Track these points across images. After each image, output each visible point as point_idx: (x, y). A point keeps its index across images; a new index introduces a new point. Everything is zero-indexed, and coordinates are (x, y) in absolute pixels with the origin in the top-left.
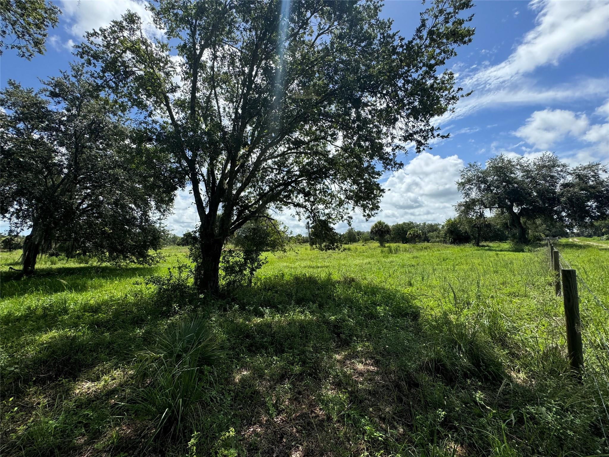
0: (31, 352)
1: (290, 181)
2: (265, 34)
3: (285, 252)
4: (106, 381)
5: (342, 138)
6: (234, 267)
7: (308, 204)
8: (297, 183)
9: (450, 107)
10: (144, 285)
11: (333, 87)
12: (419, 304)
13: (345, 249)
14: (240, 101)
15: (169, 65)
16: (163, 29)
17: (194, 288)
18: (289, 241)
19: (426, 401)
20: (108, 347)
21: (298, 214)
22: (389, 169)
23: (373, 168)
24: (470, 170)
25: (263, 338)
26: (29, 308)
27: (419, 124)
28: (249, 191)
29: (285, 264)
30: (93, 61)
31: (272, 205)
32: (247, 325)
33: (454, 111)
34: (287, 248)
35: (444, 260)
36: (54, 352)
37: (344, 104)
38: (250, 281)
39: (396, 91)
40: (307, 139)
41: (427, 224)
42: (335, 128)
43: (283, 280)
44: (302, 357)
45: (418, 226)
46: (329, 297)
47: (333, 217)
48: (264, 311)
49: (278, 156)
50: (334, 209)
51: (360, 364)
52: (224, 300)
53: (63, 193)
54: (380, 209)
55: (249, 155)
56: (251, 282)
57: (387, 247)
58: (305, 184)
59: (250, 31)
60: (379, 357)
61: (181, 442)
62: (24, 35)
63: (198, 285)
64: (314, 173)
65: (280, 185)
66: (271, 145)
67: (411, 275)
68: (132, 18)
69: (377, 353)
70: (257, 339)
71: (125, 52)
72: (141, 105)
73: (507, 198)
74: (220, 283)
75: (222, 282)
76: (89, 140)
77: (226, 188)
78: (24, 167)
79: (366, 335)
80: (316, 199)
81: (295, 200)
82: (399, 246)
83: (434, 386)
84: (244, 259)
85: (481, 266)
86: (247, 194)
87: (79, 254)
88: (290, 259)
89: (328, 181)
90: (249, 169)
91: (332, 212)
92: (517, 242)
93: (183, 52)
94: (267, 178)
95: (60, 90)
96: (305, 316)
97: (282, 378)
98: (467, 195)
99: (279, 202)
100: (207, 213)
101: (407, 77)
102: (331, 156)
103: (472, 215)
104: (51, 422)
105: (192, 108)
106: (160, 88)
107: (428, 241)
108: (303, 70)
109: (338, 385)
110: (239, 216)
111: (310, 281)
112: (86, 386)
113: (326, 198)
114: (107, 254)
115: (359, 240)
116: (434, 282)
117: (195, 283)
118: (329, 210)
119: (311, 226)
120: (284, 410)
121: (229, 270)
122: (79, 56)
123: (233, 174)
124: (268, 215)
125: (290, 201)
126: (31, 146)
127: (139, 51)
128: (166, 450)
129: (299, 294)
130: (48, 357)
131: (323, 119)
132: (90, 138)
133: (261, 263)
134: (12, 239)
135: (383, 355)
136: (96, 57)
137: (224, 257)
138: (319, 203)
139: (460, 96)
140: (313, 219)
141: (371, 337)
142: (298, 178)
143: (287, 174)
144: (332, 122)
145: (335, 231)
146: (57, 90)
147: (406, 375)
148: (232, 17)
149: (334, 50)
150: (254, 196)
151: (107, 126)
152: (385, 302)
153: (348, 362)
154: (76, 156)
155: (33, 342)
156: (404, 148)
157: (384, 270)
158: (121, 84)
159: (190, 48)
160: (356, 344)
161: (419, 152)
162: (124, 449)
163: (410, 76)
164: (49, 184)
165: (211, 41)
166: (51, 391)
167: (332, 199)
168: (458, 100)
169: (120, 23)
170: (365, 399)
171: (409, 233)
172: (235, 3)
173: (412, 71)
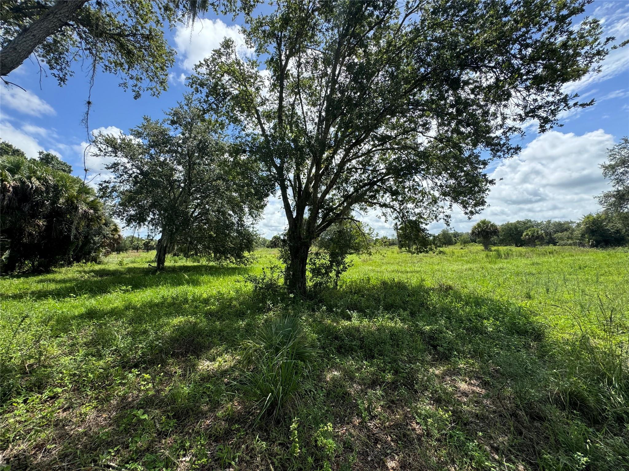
0: (168, 331)
1: (375, 180)
2: (347, 30)
3: (371, 255)
4: (220, 362)
5: (436, 126)
6: (320, 269)
7: (396, 205)
8: (383, 181)
9: (594, 65)
10: (243, 284)
11: (425, 71)
12: (542, 321)
13: (441, 252)
14: (324, 104)
15: (259, 79)
16: (253, 47)
17: (285, 288)
18: (375, 244)
19: (557, 441)
20: (219, 334)
21: (384, 214)
22: (500, 157)
23: (477, 157)
25: (351, 341)
26: (163, 297)
27: (544, 95)
28: (333, 193)
29: (371, 267)
30: (200, 88)
31: (356, 206)
32: (335, 327)
33: (599, 71)
34: (373, 250)
35: (580, 268)
36: (182, 333)
37: (438, 88)
39: (509, 60)
40: (393, 133)
41: (552, 222)
42: (427, 117)
43: (369, 284)
44: (394, 365)
45: (538, 225)
46: (422, 305)
47: (425, 217)
48: (352, 314)
49: (363, 154)
50: (426, 208)
51: (464, 383)
52: (312, 300)
53: (181, 205)
54: (487, 204)
55: (333, 157)
56: (337, 285)
57: (495, 251)
58: (392, 183)
59: (332, 30)
60: (488, 378)
61: (282, 426)
62: (153, 78)
63: (288, 285)
64: (402, 169)
65: (365, 185)
66: (355, 145)
67: (531, 285)
68: (227, 44)
69: (484, 373)
70: (346, 342)
71: (223, 76)
72: (236, 121)
74: (307, 284)
75: (309, 284)
76: (198, 158)
77: (312, 192)
78: (156, 185)
79: (470, 351)
80: (405, 197)
81: (381, 200)
82: (510, 250)
83: (568, 424)
84: (330, 261)
86: (331, 196)
87: (193, 255)
88: (375, 262)
89: (419, 177)
90: (333, 172)
91: (424, 211)
93: (271, 65)
94: (352, 178)
95: (178, 118)
96: (396, 323)
97: (374, 384)
98: (620, 181)
99: (363, 203)
100: (294, 217)
101: (525, 40)
102: (422, 149)
104: (185, 388)
105: (280, 118)
106: (252, 103)
107: (555, 244)
108: (389, 59)
109: (438, 401)
110: (324, 218)
111: (399, 287)
112: (206, 364)
113: (416, 196)
114: (213, 255)
115: (456, 243)
116: (566, 296)
117: (286, 283)
118: (420, 209)
119: (399, 227)
120: (377, 416)
121: (316, 272)
122: (190, 87)
123: (318, 177)
124: (352, 216)
125: (375, 201)
126: (160, 167)
127: (234, 72)
128: (270, 430)
129: (389, 300)
130: (179, 336)
131: (412, 109)
132: (199, 156)
133: (346, 265)
134: (149, 242)
135: (493, 376)
136: (202, 85)
137: (311, 259)
138: (408, 201)
139: (610, 49)
140: (402, 219)
141: (477, 354)
142: (384, 177)
143: (372, 173)
144: (423, 110)
145: (427, 232)
146: (175, 118)
147: (526, 404)
148: (314, 20)
149: (426, 28)
150: (338, 199)
151: (210, 143)
152: (495, 316)
153: (448, 379)
154: (189, 172)
155: (168, 324)
156: (520, 129)
157: (491, 278)
158: (221, 105)
159: (277, 60)
160: (457, 359)
161: (543, 131)
162: (237, 422)
163: (529, 38)
164: (172, 197)
165: (295, 49)
166: (183, 364)
167: (423, 197)
168: (607, 54)
169: (219, 51)
170: (472, 423)
171: (525, 233)
172: (318, 5)
173: (532, 31)
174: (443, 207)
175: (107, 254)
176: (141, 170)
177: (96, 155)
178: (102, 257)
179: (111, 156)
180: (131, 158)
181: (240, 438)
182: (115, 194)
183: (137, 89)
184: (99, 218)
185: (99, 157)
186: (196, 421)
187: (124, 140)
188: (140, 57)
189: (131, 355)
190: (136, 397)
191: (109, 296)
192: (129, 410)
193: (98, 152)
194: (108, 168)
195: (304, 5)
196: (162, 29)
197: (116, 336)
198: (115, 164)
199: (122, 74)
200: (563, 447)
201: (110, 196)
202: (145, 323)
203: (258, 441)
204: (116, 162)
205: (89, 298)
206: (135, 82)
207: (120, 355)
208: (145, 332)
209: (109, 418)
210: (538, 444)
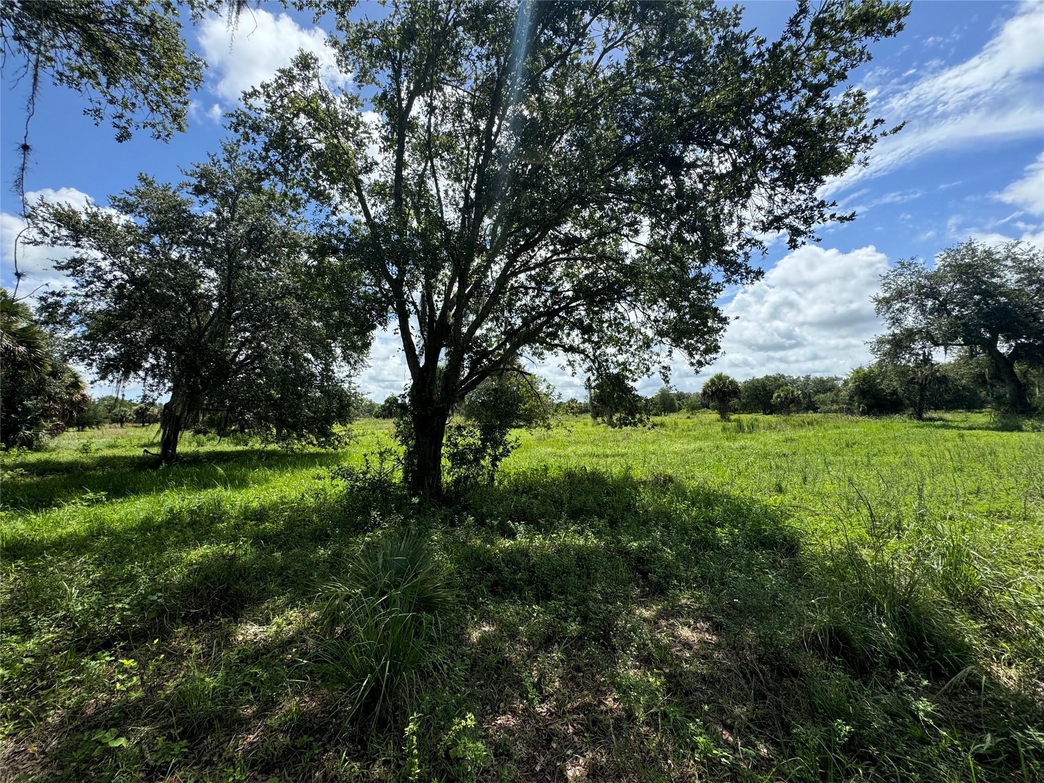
0: (177, 575)
1: (557, 307)
2: (512, 62)
3: (549, 429)
4: (279, 626)
5: (649, 228)
6: (465, 453)
7: (588, 347)
8: (569, 310)
9: (859, 156)
10: (328, 481)
11: (632, 140)
12: (797, 525)
13: (654, 425)
14: (473, 178)
15: (362, 129)
16: (351, 72)
17: (403, 488)
18: (556, 411)
19: (811, 704)
20: (281, 575)
21: (571, 363)
22: (736, 282)
23: (706, 279)
24: (901, 275)
25: (515, 573)
26: (171, 510)
27: (794, 197)
28: (488, 327)
29: (549, 450)
30: (252, 135)
31: (526, 349)
32: (488, 551)
33: (866, 164)
34: (552, 422)
35: (847, 445)
36: (207, 578)
37: (652, 168)
38: (493, 479)
39: (749, 137)
40: (585, 234)
41: (812, 377)
42: (636, 212)
43: (546, 477)
44: (582, 608)
45: (794, 382)
46: (628, 507)
47: (632, 368)
48: (516, 528)
49: (537, 265)
50: (633, 355)
51: (686, 628)
52: (450, 508)
53: (212, 339)
54: (721, 351)
55: (488, 267)
57: (735, 420)
58: (583, 313)
59: (488, 59)
60: (720, 618)
61: (389, 730)
62: (158, 107)
63: (409, 483)
64: (599, 292)
65: (540, 315)
66: (525, 248)
67: (782, 472)
68: (305, 62)
69: (716, 611)
70: (505, 575)
71: (297, 116)
72: (321, 197)
73: (984, 326)
74: (443, 479)
75: (447, 478)
76: (247, 256)
77: (452, 324)
78: (162, 302)
79: (696, 577)
80: (603, 337)
81: (565, 340)
82: (756, 420)
83: (828, 678)
84: (481, 439)
85: (926, 459)
86: (485, 332)
87: (235, 431)
88: (558, 441)
89: (624, 305)
90: (488, 291)
91: (631, 360)
92: (1007, 412)
93: (382, 106)
94: (518, 304)
95: (208, 182)
96: (586, 540)
97: (547, 642)
98: (896, 321)
99: (538, 344)
100: (421, 365)
101: (771, 110)
102: (628, 262)
103: (907, 360)
104: (207, 679)
105: (397, 196)
106: (348, 167)
107: (815, 410)
108: (578, 115)
109: (646, 661)
110: (472, 368)
111: (593, 480)
112: (251, 632)
113: (621, 336)
114: (275, 431)
115: (680, 409)
116: (829, 487)
117: (405, 479)
118: (625, 356)
119: (593, 384)
120: (552, 695)
121: (458, 458)
122: (233, 130)
123: (462, 300)
124: (520, 366)
125: (556, 342)
126: (170, 270)
127: (316, 111)
128: (368, 739)
129: (575, 502)
130: (200, 584)
131: (613, 197)
132: (249, 252)
133: (509, 447)
134: (147, 410)
135: (728, 614)
136: (256, 128)
137: (449, 437)
138: (609, 343)
139: (878, 136)
140: (598, 372)
141: (705, 581)
142: (571, 302)
143: (551, 296)
144: (629, 201)
145: (636, 393)
146: (203, 183)
147: (772, 653)
148: (457, 40)
149: (633, 74)
150: (497, 336)
151: (272, 233)
152: (732, 520)
153: (664, 624)
154: (229, 282)
155: (179, 560)
156: (761, 243)
157: (728, 463)
158: (291, 167)
159: (392, 98)
160: (678, 592)
161: (795, 247)
162: (308, 731)
163: (776, 108)
164: (194, 326)
165: (425, 84)
166: (205, 635)
167: (630, 337)
168: (875, 141)
169: (290, 72)
170: (696, 690)
171: (776, 395)
172: (464, 16)
173: (780, 98)
174: (658, 355)
175: (55, 432)
176: (132, 275)
177: (35, 243)
178: (44, 437)
179: (66, 244)
180: (111, 252)
181: (312, 760)
182: (74, 317)
183: (122, 123)
184: (38, 361)
185: (41, 247)
186: (228, 738)
187: (95, 216)
188: (130, 64)
189: (99, 626)
190: (104, 706)
191: (55, 513)
192: (86, 734)
193: (39, 238)
194: (60, 268)
195: (440, 11)
196: (176, 19)
197: (66, 590)
198: (74, 260)
199: (92, 93)
200: (820, 714)
201: (65, 322)
202: (132, 561)
203: (345, 761)
204: (77, 256)
205: (12, 518)
206: (119, 109)
207: (75, 626)
208: (131, 579)
209: (43, 752)
210: (786, 712)
